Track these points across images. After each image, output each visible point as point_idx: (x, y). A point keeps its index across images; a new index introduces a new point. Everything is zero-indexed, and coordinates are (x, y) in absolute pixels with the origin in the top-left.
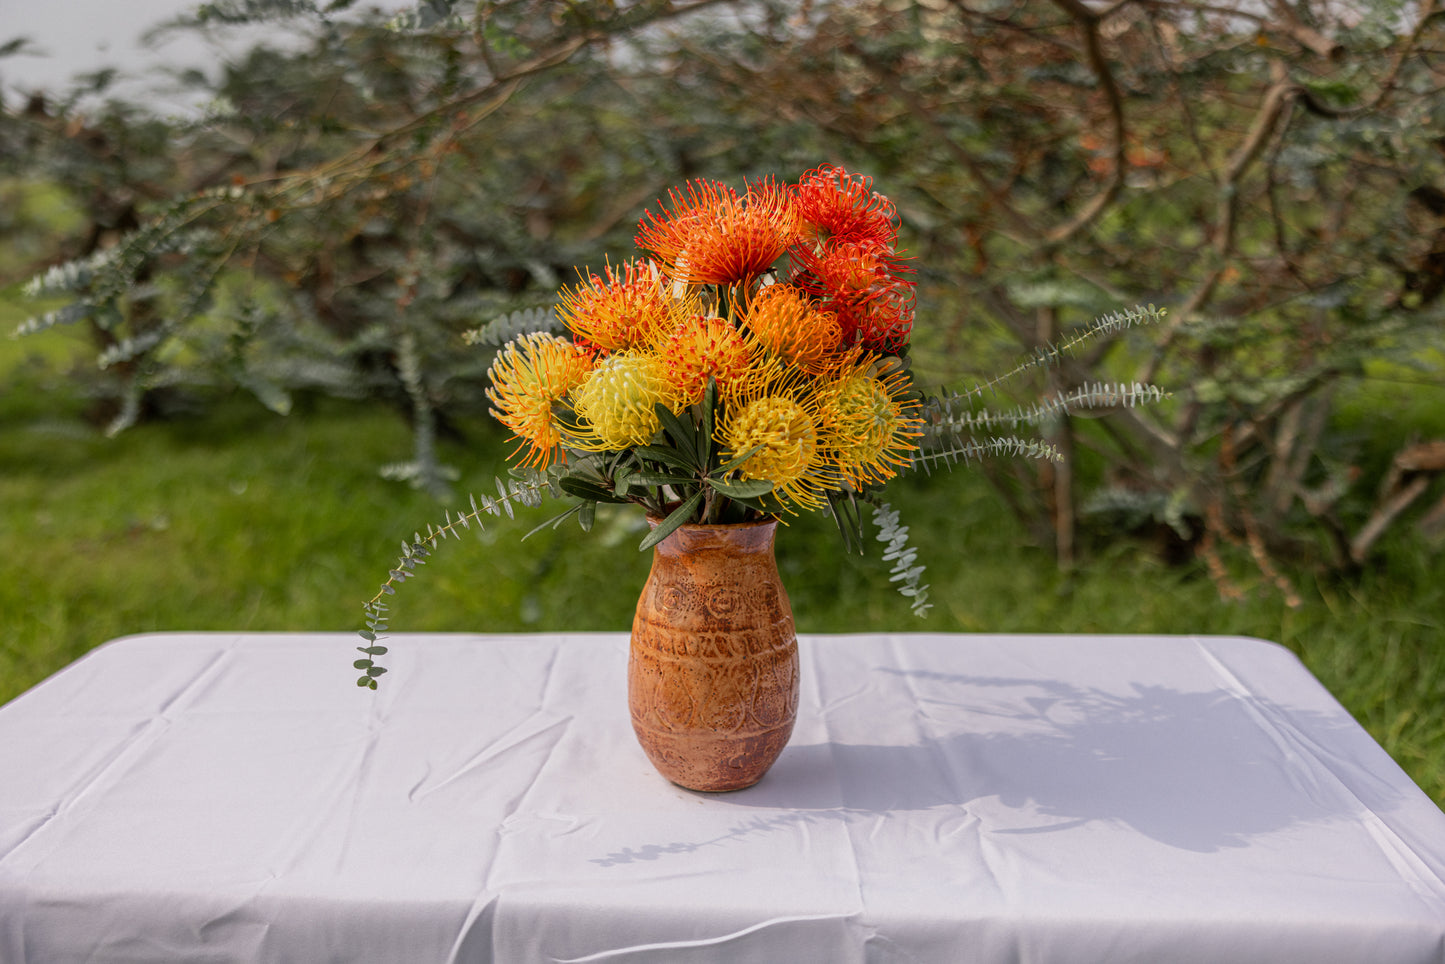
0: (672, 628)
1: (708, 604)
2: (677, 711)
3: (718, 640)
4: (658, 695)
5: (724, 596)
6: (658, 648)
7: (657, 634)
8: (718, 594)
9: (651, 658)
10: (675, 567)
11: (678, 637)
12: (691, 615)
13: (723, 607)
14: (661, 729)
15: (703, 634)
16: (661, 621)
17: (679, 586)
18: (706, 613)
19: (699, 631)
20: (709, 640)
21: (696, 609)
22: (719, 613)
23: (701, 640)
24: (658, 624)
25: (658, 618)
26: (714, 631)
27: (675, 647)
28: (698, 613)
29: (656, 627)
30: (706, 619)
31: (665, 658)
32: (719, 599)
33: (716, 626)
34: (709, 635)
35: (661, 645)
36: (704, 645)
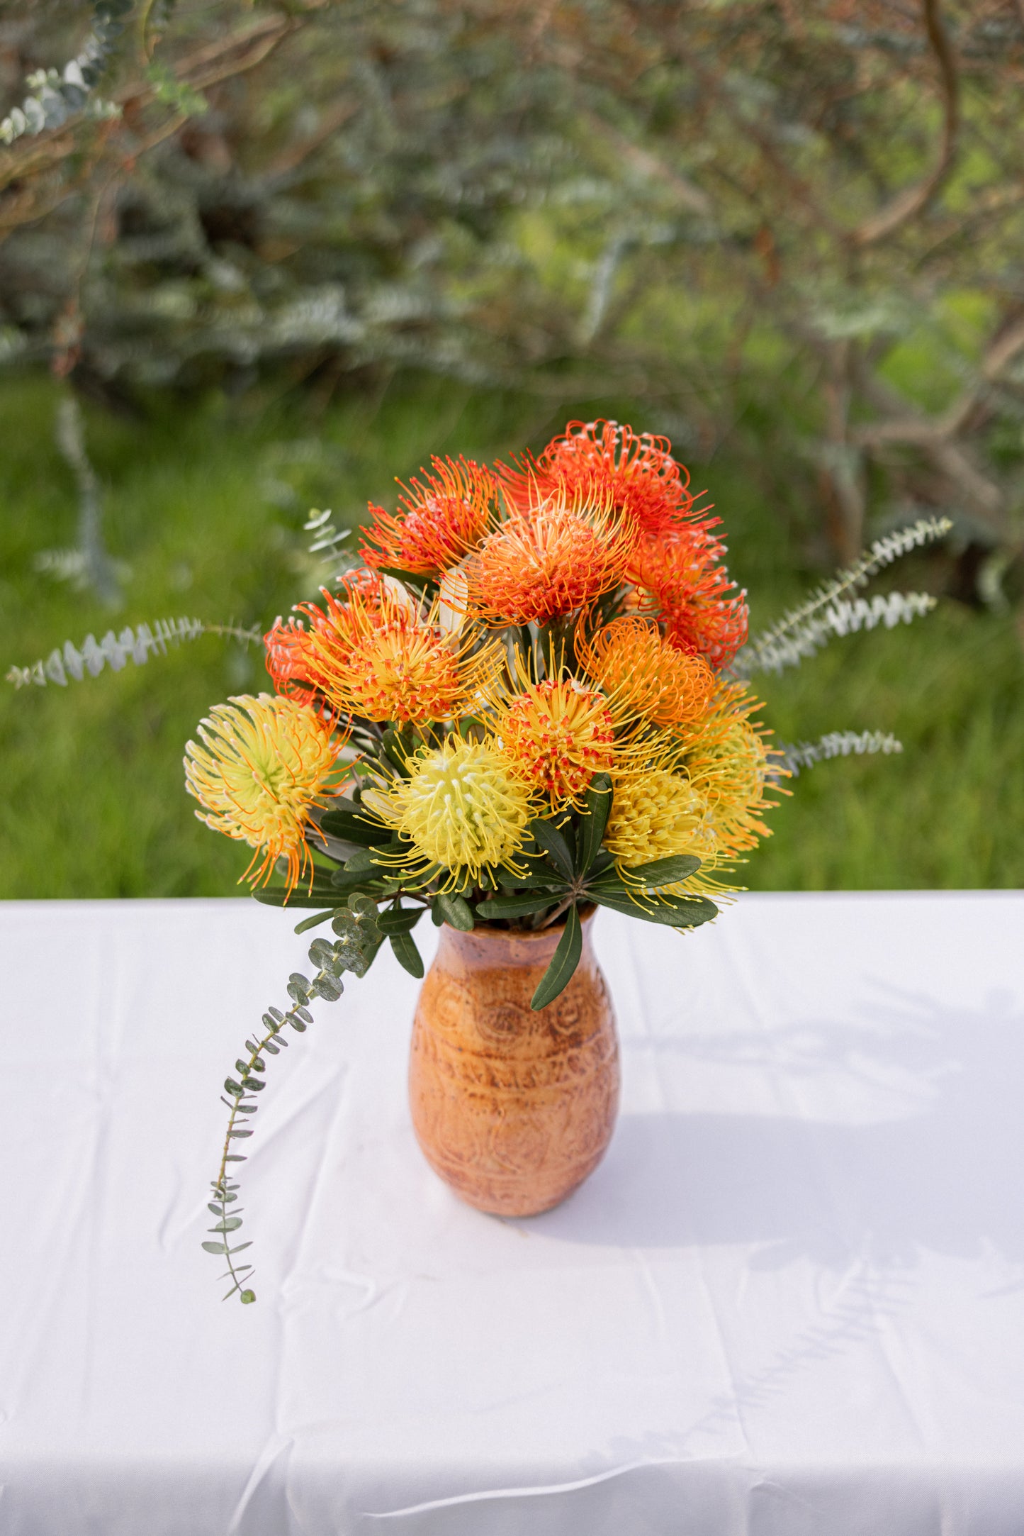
0: (512, 1058)
1: (554, 1020)
2: (524, 1150)
3: (570, 1060)
4: (496, 1136)
5: (569, 1005)
6: (493, 1083)
7: (488, 1069)
8: (562, 1005)
9: (482, 1097)
10: (501, 983)
11: (521, 1068)
12: (537, 1039)
13: (570, 1019)
14: (502, 1172)
15: (553, 1059)
16: (493, 1052)
17: (511, 1005)
18: (552, 1032)
19: (548, 1056)
20: (561, 1064)
21: (541, 1030)
22: (567, 1027)
23: (551, 1066)
24: (489, 1056)
25: (487, 1049)
26: (565, 1051)
27: (520, 1081)
28: (544, 1035)
29: (487, 1060)
30: (555, 1039)
31: (503, 1095)
32: (563, 1010)
33: (567, 1045)
34: (560, 1058)
35: (498, 1079)
36: (556, 1070)
